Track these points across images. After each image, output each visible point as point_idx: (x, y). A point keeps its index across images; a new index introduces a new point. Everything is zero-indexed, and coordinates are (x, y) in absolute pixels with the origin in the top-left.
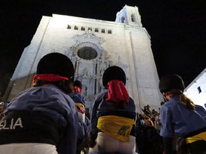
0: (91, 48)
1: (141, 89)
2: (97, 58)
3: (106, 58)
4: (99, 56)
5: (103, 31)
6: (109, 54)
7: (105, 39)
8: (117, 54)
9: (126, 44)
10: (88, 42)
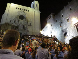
0: (23, 16)
1: (35, 28)
2: (24, 19)
3: (27, 19)
4: (25, 19)
5: (27, 10)
6: (28, 18)
7: (27, 13)
8: (30, 18)
9: (33, 15)
10: (22, 14)
